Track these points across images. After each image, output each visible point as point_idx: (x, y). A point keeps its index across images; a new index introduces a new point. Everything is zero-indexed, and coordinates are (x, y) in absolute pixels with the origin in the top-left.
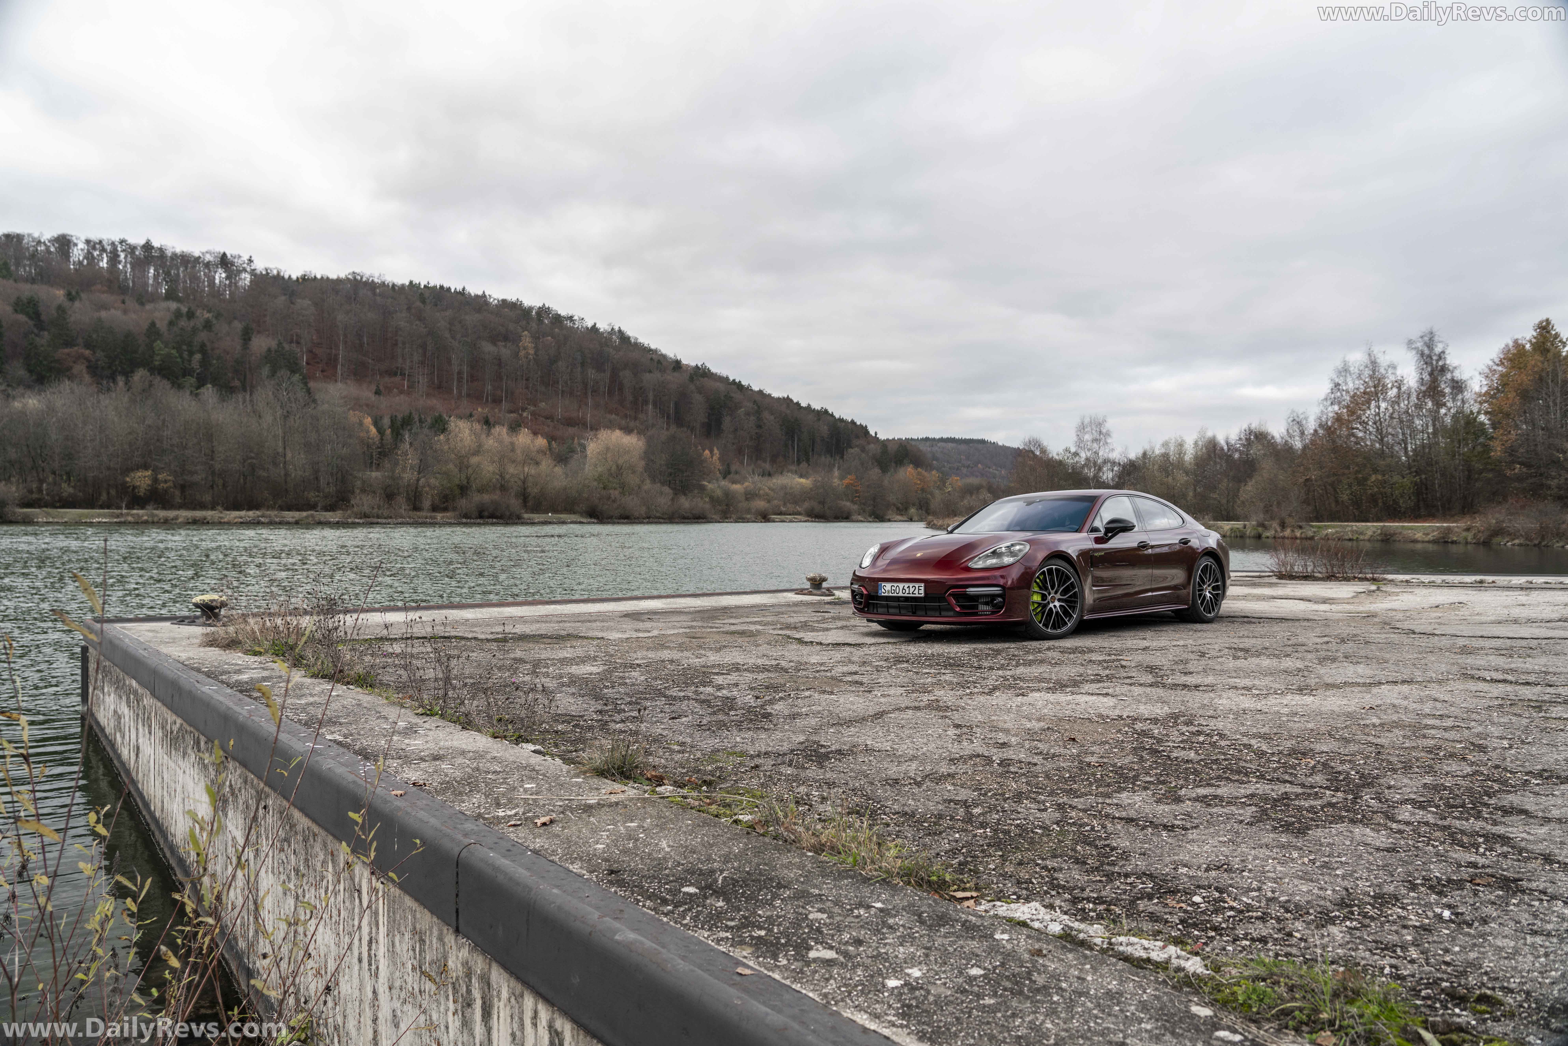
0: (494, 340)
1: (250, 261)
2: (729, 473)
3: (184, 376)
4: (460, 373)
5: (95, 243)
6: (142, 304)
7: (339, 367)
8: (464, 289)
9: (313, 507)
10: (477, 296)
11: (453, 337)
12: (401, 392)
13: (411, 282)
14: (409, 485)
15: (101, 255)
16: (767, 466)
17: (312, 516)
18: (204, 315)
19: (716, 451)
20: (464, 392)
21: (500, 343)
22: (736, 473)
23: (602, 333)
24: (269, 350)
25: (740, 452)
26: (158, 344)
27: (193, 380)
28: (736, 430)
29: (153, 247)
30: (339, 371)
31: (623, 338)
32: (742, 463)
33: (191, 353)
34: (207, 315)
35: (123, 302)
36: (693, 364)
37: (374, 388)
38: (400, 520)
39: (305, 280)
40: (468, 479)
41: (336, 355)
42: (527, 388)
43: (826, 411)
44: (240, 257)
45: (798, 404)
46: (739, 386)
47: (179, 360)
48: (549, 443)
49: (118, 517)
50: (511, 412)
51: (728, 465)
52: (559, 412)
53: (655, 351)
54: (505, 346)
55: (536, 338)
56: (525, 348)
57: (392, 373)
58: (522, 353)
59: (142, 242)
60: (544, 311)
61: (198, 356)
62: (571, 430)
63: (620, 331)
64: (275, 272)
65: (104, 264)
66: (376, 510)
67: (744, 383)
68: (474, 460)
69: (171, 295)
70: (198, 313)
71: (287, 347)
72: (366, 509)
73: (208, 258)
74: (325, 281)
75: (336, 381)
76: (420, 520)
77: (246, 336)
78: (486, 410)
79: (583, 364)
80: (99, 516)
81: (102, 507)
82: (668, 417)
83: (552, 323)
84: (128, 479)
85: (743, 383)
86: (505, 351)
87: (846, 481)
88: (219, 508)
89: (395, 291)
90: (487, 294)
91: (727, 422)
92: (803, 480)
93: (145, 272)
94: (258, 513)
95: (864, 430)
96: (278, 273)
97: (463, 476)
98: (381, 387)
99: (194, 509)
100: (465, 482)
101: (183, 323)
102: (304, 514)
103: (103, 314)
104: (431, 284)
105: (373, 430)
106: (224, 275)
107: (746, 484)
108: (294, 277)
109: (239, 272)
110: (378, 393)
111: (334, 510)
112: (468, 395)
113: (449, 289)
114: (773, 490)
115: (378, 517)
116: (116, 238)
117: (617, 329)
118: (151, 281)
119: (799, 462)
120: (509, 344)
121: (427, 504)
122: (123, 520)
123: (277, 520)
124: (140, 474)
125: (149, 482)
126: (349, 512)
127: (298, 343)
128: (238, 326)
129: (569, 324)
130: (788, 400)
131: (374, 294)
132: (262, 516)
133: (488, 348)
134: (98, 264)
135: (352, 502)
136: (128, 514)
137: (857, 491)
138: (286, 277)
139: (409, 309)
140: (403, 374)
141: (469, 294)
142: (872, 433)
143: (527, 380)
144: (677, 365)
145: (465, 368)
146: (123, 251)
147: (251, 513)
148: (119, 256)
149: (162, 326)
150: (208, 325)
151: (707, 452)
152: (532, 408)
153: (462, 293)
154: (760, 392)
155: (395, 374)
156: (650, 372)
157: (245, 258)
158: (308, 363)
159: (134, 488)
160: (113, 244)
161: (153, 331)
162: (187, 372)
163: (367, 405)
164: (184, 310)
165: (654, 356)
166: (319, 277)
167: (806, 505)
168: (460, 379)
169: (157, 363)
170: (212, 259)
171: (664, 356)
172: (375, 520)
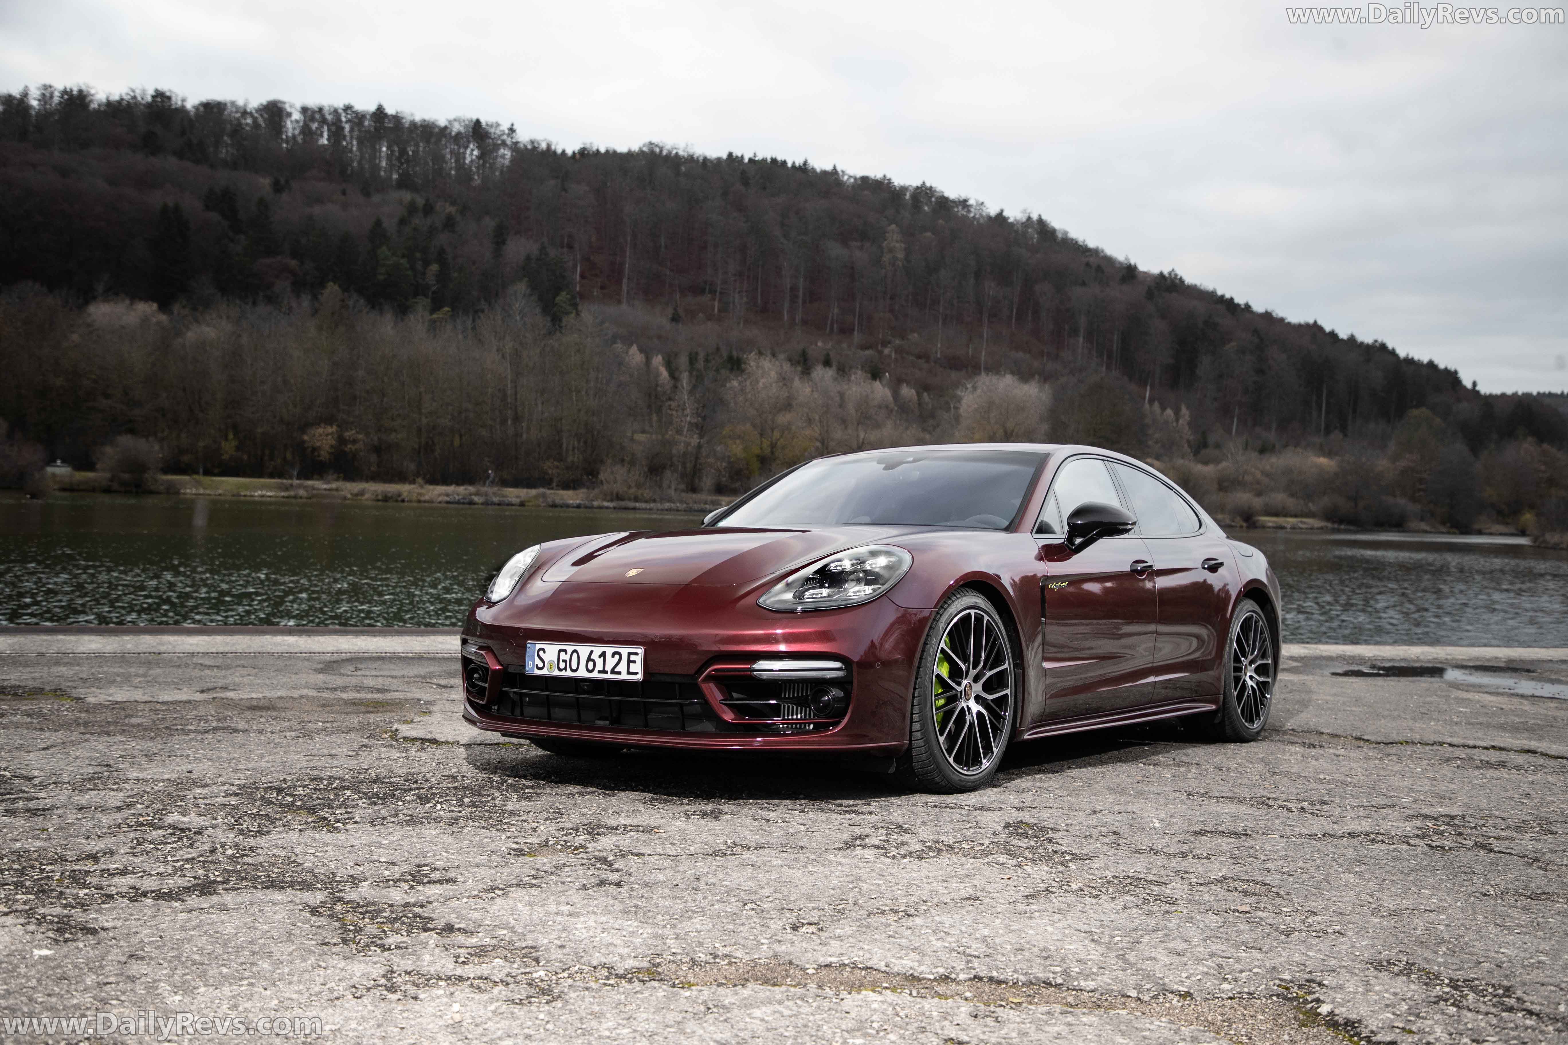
0: (844, 239)
1: (512, 130)
2: (1205, 445)
3: (415, 295)
4: (794, 289)
5: (314, 112)
6: (367, 194)
7: (625, 281)
8: (805, 163)
9: (545, 482)
10: (824, 173)
11: (785, 236)
12: (710, 318)
13: (730, 154)
14: (685, 454)
15: (320, 128)
16: (1271, 436)
17: (544, 496)
18: (446, 209)
19: (1184, 411)
20: (798, 318)
21: (854, 244)
22: (1218, 446)
23: (1012, 225)
24: (528, 258)
25: (1225, 411)
26: (384, 251)
27: (427, 301)
28: (1221, 376)
29: (386, 115)
30: (624, 287)
31: (1043, 229)
32: (1229, 431)
33: (426, 263)
34: (451, 209)
35: (344, 193)
36: (1155, 270)
37: (670, 311)
38: (667, 505)
39: (584, 155)
40: (773, 446)
41: (622, 264)
42: (892, 311)
43: (1383, 347)
44: (498, 125)
45: (1333, 335)
46: (1229, 304)
47: (410, 273)
48: (919, 394)
49: (287, 489)
50: (864, 347)
51: (1204, 433)
52: (938, 349)
53: (1096, 252)
54: (861, 248)
55: (909, 234)
56: (891, 250)
57: (698, 290)
58: (886, 258)
59: (372, 108)
60: (923, 193)
61: (434, 268)
62: (954, 375)
63: (1040, 221)
64: (544, 146)
65: (324, 141)
66: (632, 491)
67: (1240, 300)
68: (783, 419)
69: (405, 183)
70: (438, 206)
71: (553, 252)
72: (619, 488)
73: (457, 128)
74: (611, 155)
75: (619, 302)
76: (696, 507)
77: (500, 238)
78: (829, 345)
79: (978, 275)
80: (263, 487)
81: (271, 476)
82: (1109, 357)
83: (934, 211)
84: (306, 438)
85: (1236, 301)
86: (860, 255)
87: (1402, 464)
88: (420, 480)
89: (706, 166)
90: (839, 169)
91: (1205, 364)
92: (1323, 461)
93: (375, 152)
94: (472, 489)
95: (1451, 378)
96: (549, 146)
97: (766, 443)
98: (681, 311)
99: (391, 481)
100: (768, 451)
101: (417, 220)
102: (533, 492)
103: (317, 210)
104: (759, 157)
105: (664, 373)
106: (476, 153)
107: (1224, 464)
108: (569, 152)
109: (496, 147)
110: (675, 319)
111: (574, 489)
112: (805, 322)
113: (784, 163)
114: (1267, 475)
115: (636, 499)
116: (339, 104)
117: (1035, 217)
118: (384, 164)
119: (1328, 431)
120: (867, 245)
121: (707, 482)
122: (292, 493)
123: (496, 500)
124: (321, 430)
125: (333, 442)
126: (597, 491)
127: (570, 247)
128: (489, 223)
129: (962, 212)
130: (1315, 328)
131: (678, 173)
132: (477, 494)
133: (835, 250)
134: (317, 140)
135: (602, 476)
136: (300, 486)
137: (1421, 480)
138: (559, 151)
139: (725, 194)
140: (713, 292)
141: (814, 170)
142: (1468, 384)
143: (892, 298)
144: (1130, 272)
145: (801, 282)
146: (348, 121)
147: (461, 489)
148: (343, 129)
149: (390, 225)
150: (450, 223)
151: (1169, 412)
152: (897, 342)
153: (803, 169)
154: (1267, 316)
155: (702, 292)
156: (1084, 284)
157: (505, 127)
158: (582, 276)
159: (314, 449)
160: (336, 111)
161: (377, 233)
162: (419, 290)
163: (659, 337)
164: (420, 202)
165: (1092, 260)
166: (603, 150)
167: (1326, 501)
168: (794, 299)
169: (381, 277)
170: (462, 130)
171: (1109, 260)
172: (631, 504)
